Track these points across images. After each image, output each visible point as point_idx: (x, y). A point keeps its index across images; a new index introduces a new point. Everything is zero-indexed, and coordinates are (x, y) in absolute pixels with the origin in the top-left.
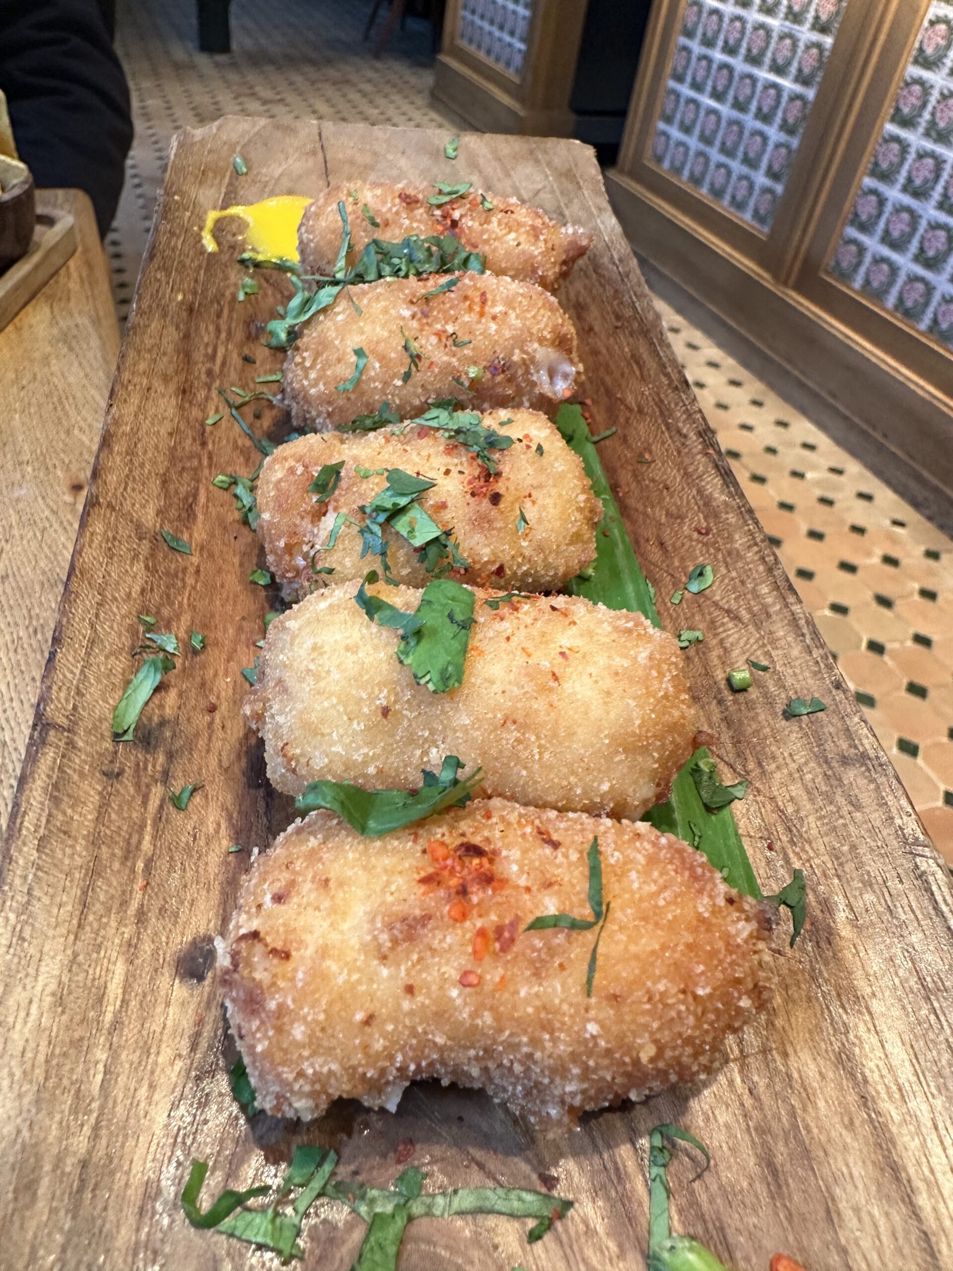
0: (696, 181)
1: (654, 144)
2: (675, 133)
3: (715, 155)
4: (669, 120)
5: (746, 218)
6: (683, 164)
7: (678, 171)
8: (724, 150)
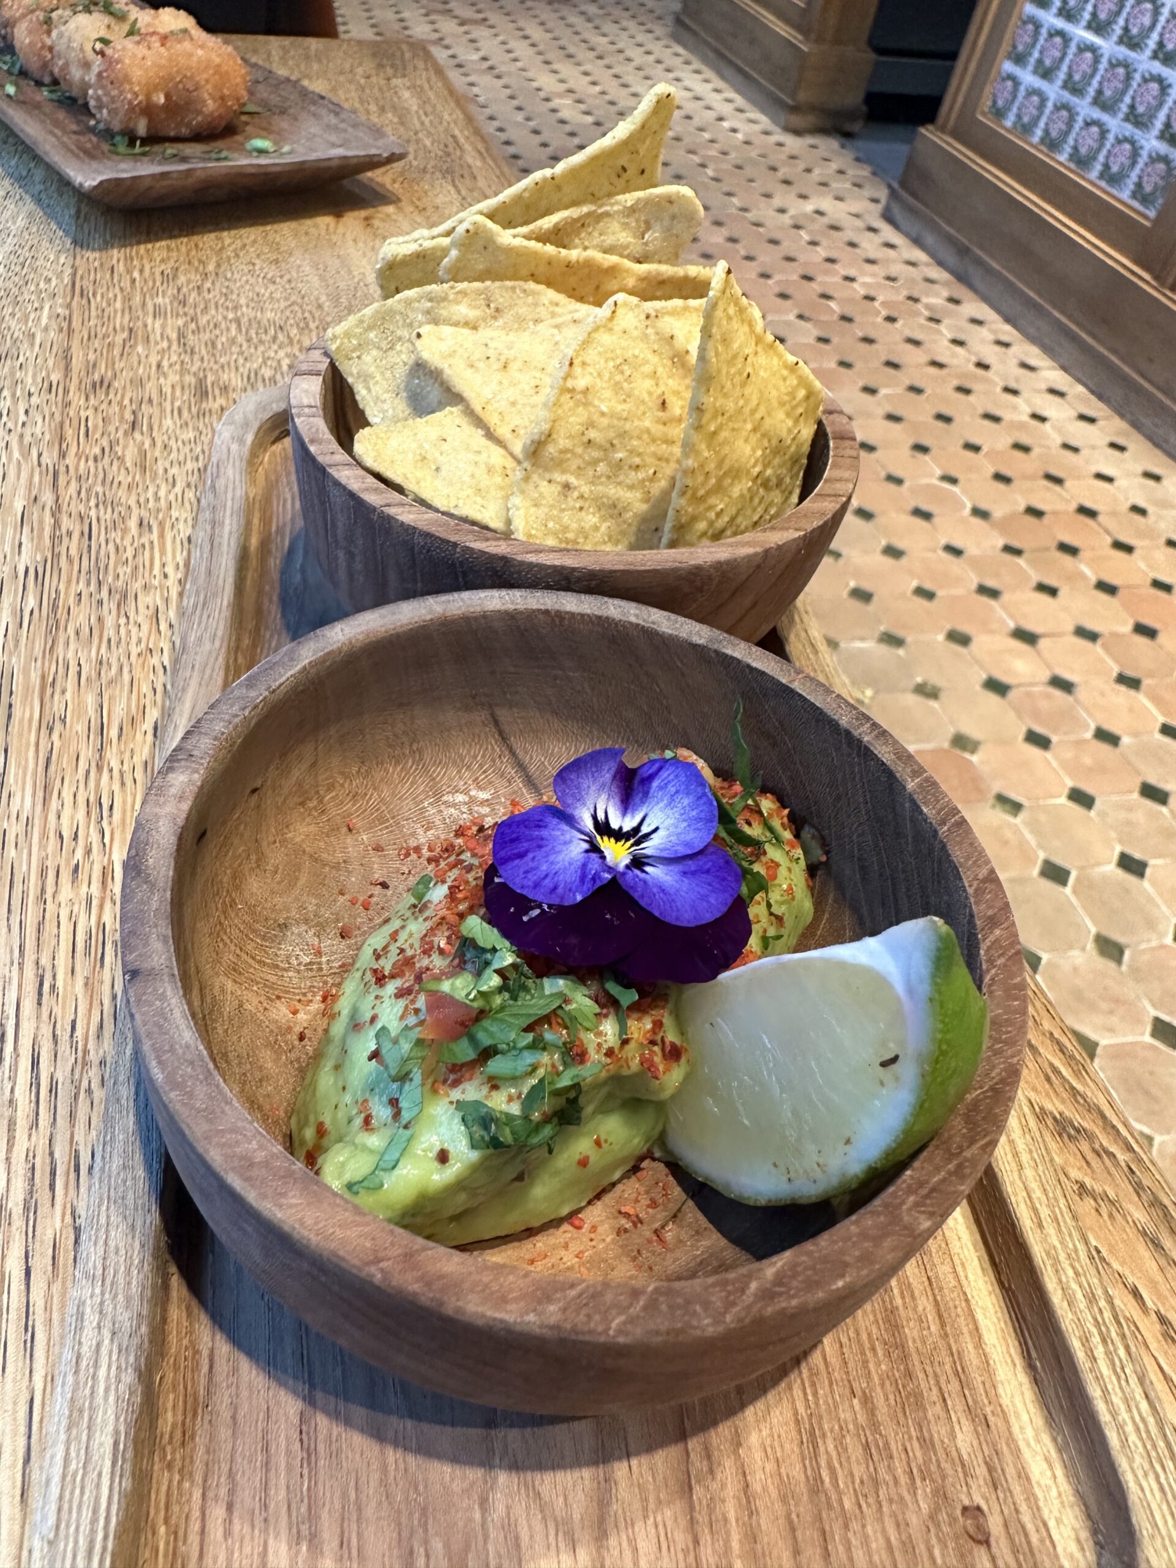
0: (1052, 144)
1: (994, 92)
2: (1028, 78)
3: (1085, 108)
4: (1019, 59)
5: (1123, 196)
6: (1035, 121)
7: (1026, 129)
8: (1098, 101)
